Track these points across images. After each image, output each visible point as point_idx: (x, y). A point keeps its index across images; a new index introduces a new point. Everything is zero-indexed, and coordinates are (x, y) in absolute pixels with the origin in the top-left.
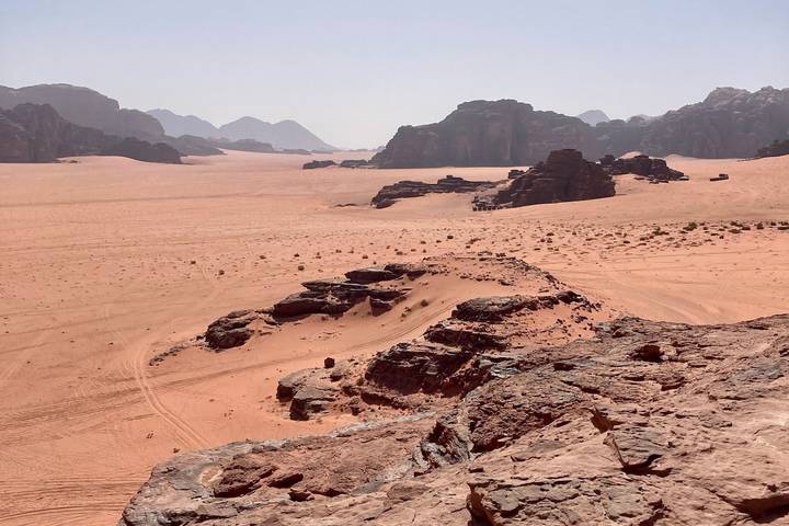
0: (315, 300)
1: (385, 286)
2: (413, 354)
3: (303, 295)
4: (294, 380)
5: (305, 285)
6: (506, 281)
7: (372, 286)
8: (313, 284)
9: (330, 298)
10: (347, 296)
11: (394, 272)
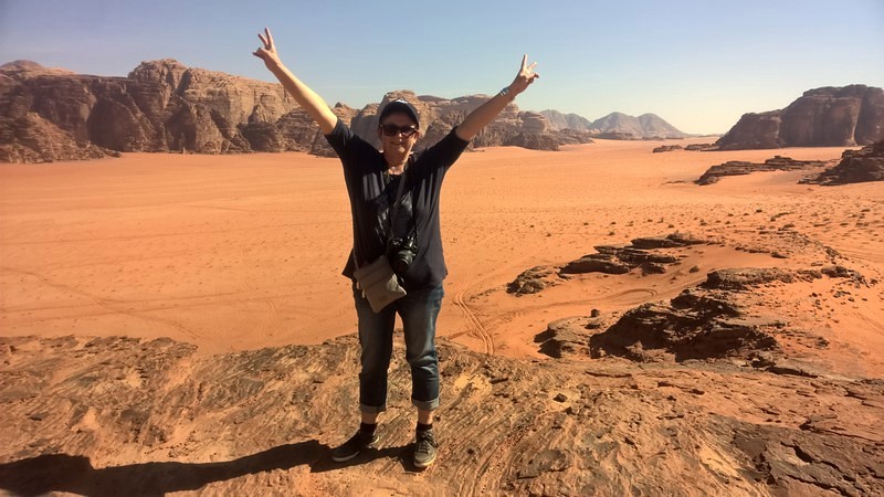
0: (602, 260)
1: (663, 252)
2: (656, 313)
3: (591, 256)
4: (560, 325)
5: (596, 248)
6: (780, 254)
7: (651, 252)
8: (603, 247)
9: (614, 260)
10: (630, 260)
11: (675, 241)
